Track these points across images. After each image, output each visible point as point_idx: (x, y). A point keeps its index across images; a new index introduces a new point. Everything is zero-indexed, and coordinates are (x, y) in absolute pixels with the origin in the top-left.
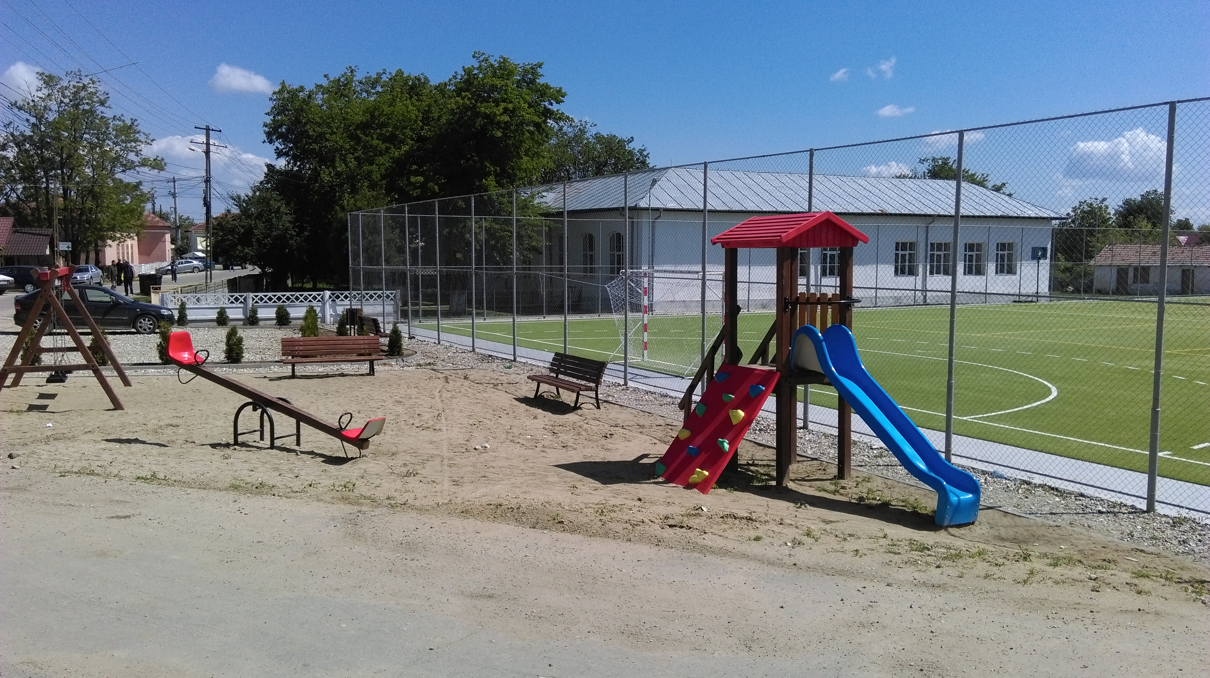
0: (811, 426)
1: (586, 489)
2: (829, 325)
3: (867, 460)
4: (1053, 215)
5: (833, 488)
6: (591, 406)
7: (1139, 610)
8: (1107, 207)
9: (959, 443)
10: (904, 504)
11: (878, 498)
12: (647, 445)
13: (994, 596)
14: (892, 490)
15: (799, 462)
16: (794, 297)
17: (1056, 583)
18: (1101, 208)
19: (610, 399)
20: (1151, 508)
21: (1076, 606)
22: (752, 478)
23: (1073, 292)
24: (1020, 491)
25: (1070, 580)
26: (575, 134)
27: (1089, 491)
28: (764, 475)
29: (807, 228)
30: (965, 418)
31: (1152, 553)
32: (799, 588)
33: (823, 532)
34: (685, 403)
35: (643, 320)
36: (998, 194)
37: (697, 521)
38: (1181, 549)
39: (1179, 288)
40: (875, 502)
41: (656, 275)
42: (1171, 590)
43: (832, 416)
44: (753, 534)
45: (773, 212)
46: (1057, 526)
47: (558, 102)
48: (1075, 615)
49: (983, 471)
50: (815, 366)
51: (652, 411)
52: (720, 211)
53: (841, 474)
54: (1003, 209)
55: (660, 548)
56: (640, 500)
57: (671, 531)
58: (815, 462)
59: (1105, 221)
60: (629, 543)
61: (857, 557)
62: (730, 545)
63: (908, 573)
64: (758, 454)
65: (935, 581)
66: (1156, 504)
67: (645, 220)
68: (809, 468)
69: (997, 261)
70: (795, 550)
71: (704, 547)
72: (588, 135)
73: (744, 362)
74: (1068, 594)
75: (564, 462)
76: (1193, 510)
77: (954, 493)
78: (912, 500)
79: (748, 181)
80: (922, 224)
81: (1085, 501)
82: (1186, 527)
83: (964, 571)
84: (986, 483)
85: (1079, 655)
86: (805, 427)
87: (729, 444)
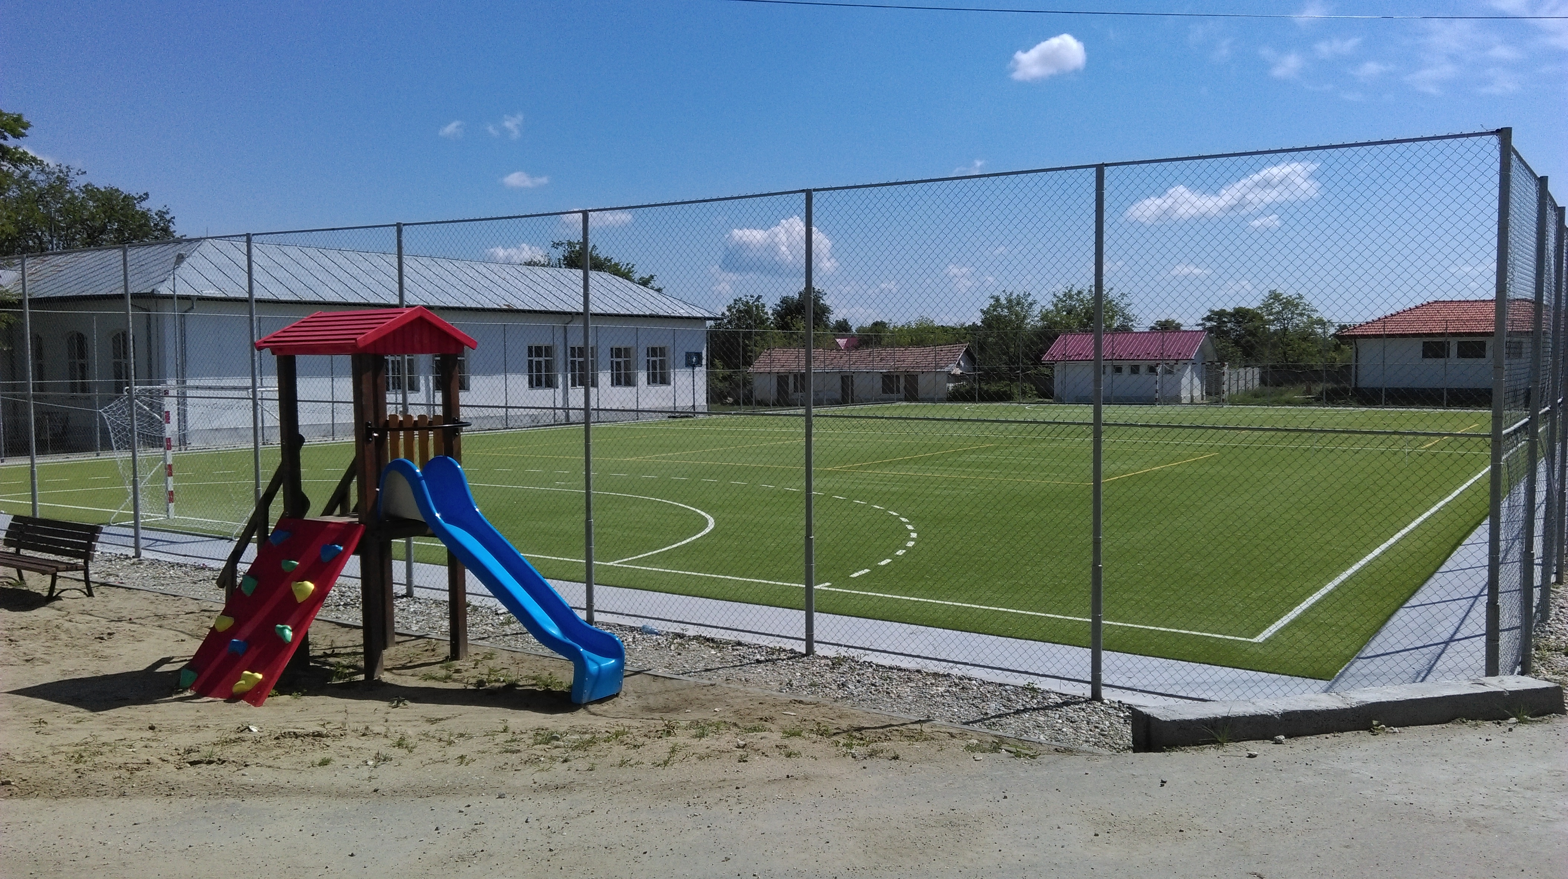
0: (417, 593)
1: (62, 723)
2: (431, 456)
3: (491, 629)
4: (707, 315)
5: (443, 673)
6: (78, 594)
7: (788, 777)
8: (763, 305)
9: (604, 596)
10: (534, 682)
11: (502, 679)
12: (169, 643)
13: (629, 788)
14: (520, 665)
15: (398, 643)
16: (381, 421)
17: (701, 758)
18: (757, 307)
19: (112, 580)
20: (810, 650)
21: (720, 784)
22: (330, 674)
23: (732, 404)
24: (672, 647)
25: (717, 753)
26: (50, 185)
27: (747, 638)
28: (348, 667)
29: (393, 329)
30: (611, 563)
31: (811, 703)
32: (378, 823)
33: (422, 737)
34: (227, 578)
35: (165, 460)
36: (645, 289)
37: (236, 749)
38: (840, 693)
39: (838, 396)
40: (497, 685)
41: (189, 393)
42: (823, 746)
43: (439, 575)
44: (318, 756)
45: (364, 305)
46: (712, 685)
47: (17, 136)
48: (719, 795)
49: (631, 627)
50: (414, 513)
51: (180, 592)
52: (286, 302)
53: (455, 654)
54: (652, 307)
55: (173, 799)
56: (152, 728)
57: (192, 771)
58: (420, 641)
59: (763, 322)
60: (122, 799)
61: (463, 766)
62: (282, 778)
63: (528, 776)
64: (342, 638)
65: (559, 781)
66: (815, 644)
67: (169, 313)
68: (413, 650)
69: (648, 369)
70: (378, 769)
71: (243, 786)
72: (72, 186)
73: (314, 514)
74: (713, 770)
75: (28, 685)
76: (852, 647)
77: (592, 660)
78: (545, 675)
79: (326, 262)
80: (558, 324)
81: (742, 650)
82: (845, 668)
83: (597, 761)
84: (634, 642)
85: (722, 845)
86: (409, 594)
87: (292, 630)
